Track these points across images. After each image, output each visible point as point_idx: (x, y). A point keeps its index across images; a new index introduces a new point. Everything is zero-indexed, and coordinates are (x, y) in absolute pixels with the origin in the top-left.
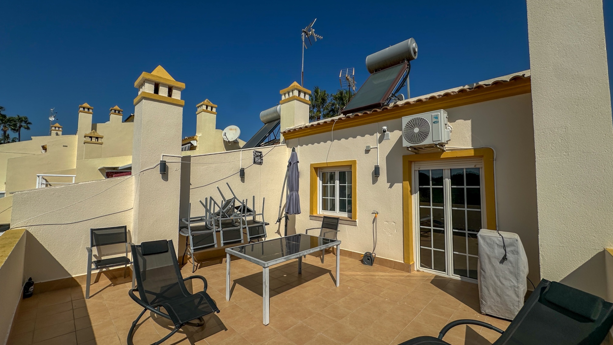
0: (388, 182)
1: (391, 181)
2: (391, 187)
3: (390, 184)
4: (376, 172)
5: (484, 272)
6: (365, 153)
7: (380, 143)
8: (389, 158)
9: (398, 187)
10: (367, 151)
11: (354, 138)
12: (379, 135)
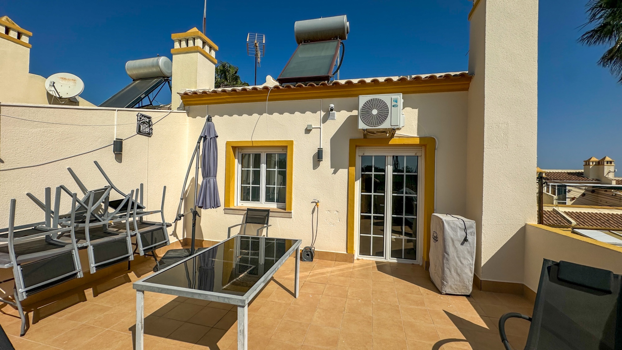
0: (332, 167)
1: (335, 166)
2: (335, 172)
3: (334, 169)
4: (319, 156)
5: (448, 254)
6: (305, 134)
7: (323, 123)
8: (334, 141)
9: (343, 173)
10: (308, 131)
11: (291, 113)
12: (323, 114)
